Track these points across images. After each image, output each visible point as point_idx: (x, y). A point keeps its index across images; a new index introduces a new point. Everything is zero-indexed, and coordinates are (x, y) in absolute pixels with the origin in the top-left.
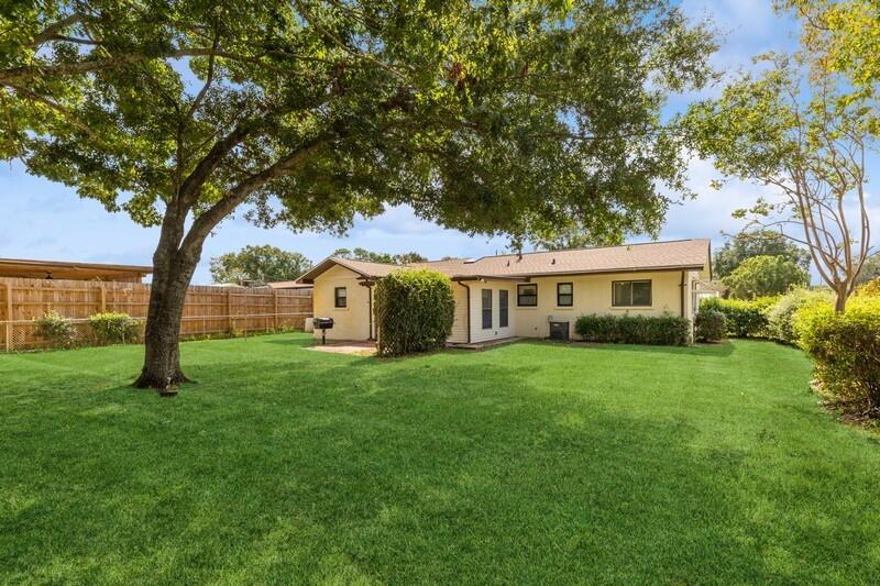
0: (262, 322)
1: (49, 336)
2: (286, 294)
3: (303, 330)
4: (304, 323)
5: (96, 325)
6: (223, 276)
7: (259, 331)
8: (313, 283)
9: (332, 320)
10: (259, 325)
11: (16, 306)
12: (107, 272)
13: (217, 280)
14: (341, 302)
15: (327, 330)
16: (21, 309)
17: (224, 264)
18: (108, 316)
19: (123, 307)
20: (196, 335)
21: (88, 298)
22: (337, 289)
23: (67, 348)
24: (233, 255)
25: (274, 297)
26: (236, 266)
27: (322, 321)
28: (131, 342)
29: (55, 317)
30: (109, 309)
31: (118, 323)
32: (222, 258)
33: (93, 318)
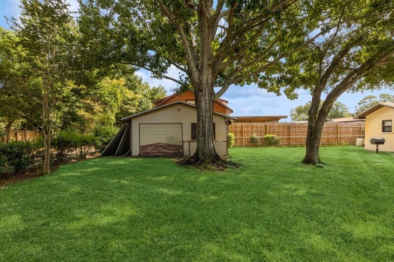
0: (331, 140)
1: (253, 143)
2: (344, 125)
3: (354, 145)
4: (355, 141)
5: (265, 139)
6: (296, 117)
7: (329, 144)
8: (365, 118)
9: (384, 139)
10: (329, 141)
11: (245, 132)
12: (265, 119)
13: (293, 119)
14: (387, 129)
15: (379, 145)
16: (246, 133)
17: (297, 112)
18: (269, 136)
19: (274, 133)
20: (301, 145)
21: (263, 129)
22: (383, 122)
23: (258, 147)
24: (301, 107)
25: (338, 127)
26: (303, 112)
27: (377, 140)
28: (277, 146)
29: (255, 136)
30: (270, 133)
31: (273, 138)
32: (296, 109)
33: (265, 136)
